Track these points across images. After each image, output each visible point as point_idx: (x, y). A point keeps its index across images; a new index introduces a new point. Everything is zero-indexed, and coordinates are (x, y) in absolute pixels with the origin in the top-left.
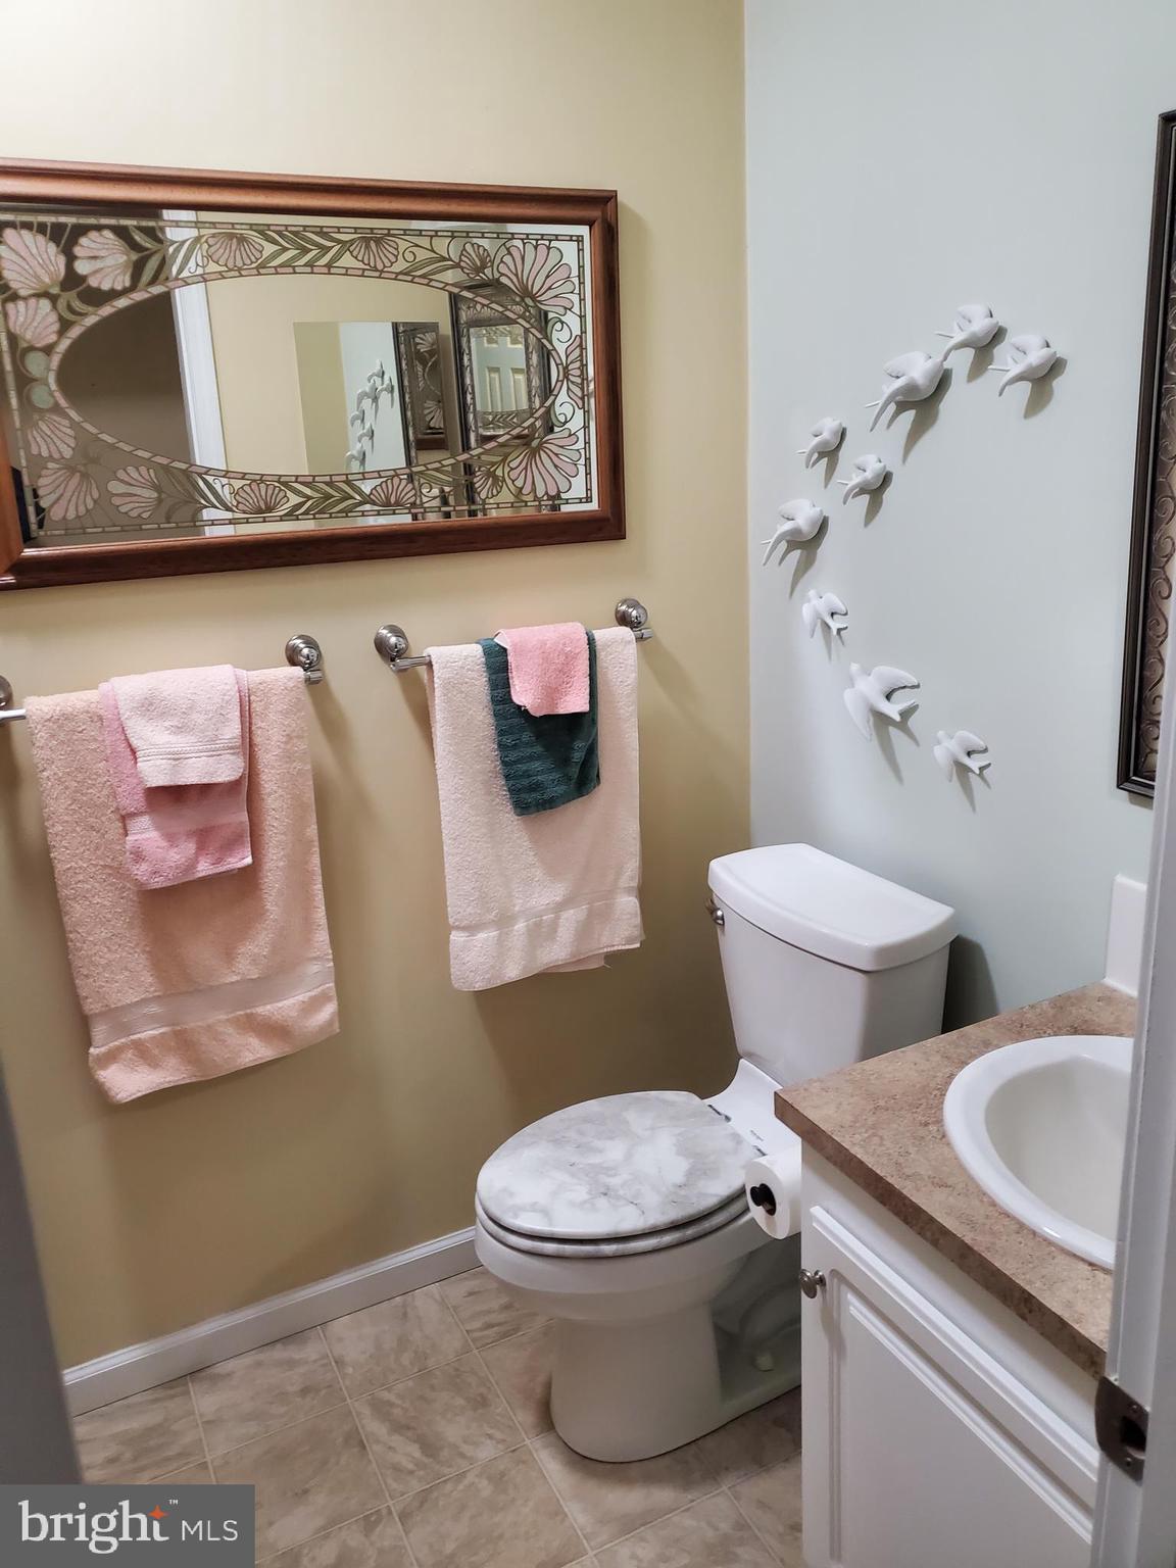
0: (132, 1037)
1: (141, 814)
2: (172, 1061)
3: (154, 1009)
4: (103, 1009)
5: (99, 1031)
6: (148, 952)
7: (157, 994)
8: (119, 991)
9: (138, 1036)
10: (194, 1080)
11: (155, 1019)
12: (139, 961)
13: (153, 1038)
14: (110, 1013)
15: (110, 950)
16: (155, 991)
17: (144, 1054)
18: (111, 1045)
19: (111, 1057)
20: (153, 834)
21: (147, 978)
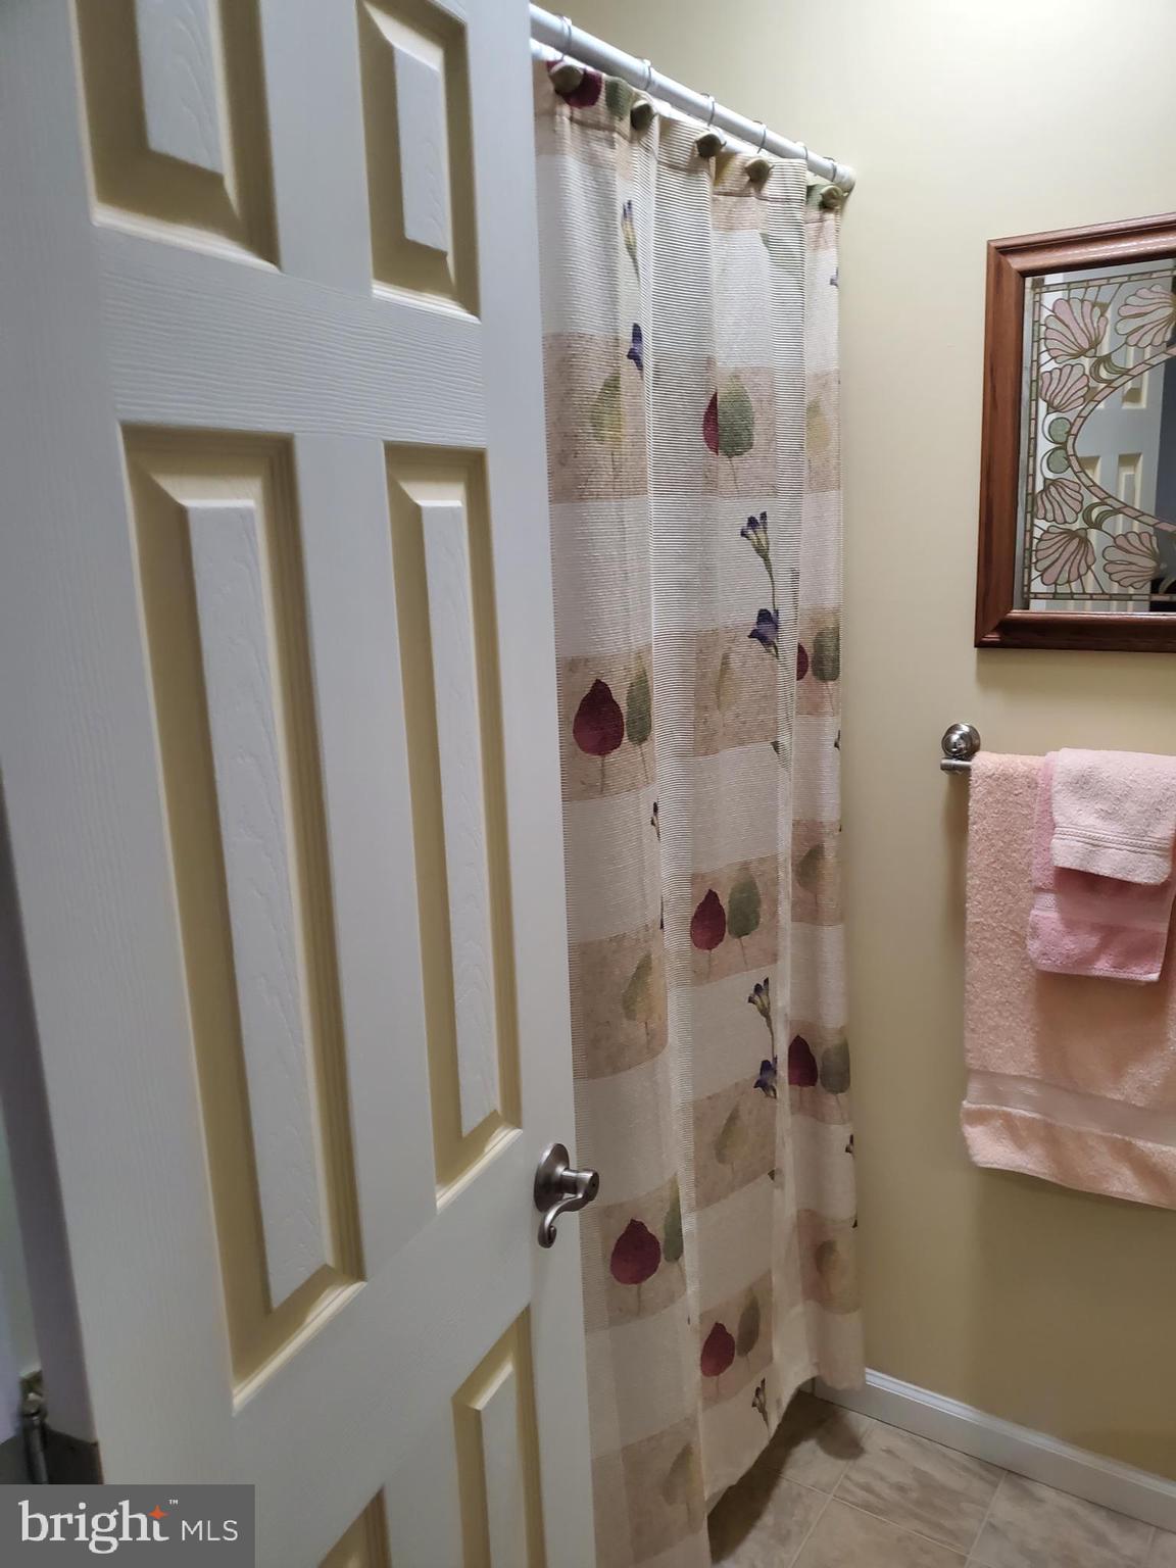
0: (1005, 1108)
1: (1048, 891)
2: (1037, 1150)
3: (1030, 1090)
4: (981, 1069)
5: (975, 1087)
6: (1037, 1032)
7: (1037, 1077)
8: (1000, 1058)
9: (1009, 1110)
10: (1054, 1180)
11: (1028, 1100)
12: (1025, 1036)
13: (1023, 1119)
14: (987, 1075)
15: (1000, 1014)
16: (1035, 1074)
17: (1013, 1130)
18: (983, 1106)
19: (979, 1117)
20: (1053, 915)
21: (1030, 1057)
